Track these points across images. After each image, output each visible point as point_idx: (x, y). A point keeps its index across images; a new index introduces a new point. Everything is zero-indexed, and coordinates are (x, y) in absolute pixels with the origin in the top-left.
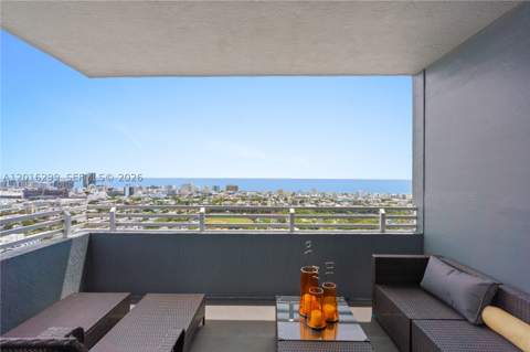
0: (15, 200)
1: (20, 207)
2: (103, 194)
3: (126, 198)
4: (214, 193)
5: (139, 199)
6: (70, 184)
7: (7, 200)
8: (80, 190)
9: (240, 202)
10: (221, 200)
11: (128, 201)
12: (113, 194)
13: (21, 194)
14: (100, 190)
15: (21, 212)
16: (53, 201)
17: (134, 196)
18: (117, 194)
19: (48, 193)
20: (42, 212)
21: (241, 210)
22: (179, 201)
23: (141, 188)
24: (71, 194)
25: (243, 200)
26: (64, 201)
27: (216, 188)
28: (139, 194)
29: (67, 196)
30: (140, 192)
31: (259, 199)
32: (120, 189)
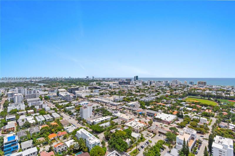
0: (117, 85)
1: (118, 87)
2: (141, 84)
3: (148, 86)
4: (190, 85)
5: (153, 87)
6: (130, 80)
7: (115, 85)
8: (134, 82)
9: (208, 91)
10: (195, 89)
11: (149, 87)
12: (144, 84)
13: (118, 83)
14: (140, 82)
15: (118, 89)
16: (126, 86)
17: (152, 85)
18: (145, 84)
19: (125, 83)
20: (123, 89)
21: (209, 96)
22: (171, 88)
23: (154, 82)
24: (131, 83)
25: (210, 90)
26: (129, 86)
27: (191, 83)
28: (153, 84)
29: (129, 84)
30: (154, 84)
31: (223, 91)
32: (146, 82)
